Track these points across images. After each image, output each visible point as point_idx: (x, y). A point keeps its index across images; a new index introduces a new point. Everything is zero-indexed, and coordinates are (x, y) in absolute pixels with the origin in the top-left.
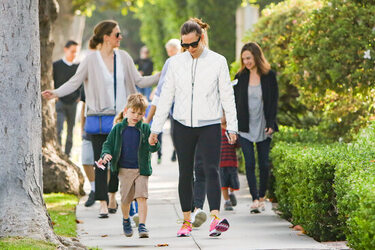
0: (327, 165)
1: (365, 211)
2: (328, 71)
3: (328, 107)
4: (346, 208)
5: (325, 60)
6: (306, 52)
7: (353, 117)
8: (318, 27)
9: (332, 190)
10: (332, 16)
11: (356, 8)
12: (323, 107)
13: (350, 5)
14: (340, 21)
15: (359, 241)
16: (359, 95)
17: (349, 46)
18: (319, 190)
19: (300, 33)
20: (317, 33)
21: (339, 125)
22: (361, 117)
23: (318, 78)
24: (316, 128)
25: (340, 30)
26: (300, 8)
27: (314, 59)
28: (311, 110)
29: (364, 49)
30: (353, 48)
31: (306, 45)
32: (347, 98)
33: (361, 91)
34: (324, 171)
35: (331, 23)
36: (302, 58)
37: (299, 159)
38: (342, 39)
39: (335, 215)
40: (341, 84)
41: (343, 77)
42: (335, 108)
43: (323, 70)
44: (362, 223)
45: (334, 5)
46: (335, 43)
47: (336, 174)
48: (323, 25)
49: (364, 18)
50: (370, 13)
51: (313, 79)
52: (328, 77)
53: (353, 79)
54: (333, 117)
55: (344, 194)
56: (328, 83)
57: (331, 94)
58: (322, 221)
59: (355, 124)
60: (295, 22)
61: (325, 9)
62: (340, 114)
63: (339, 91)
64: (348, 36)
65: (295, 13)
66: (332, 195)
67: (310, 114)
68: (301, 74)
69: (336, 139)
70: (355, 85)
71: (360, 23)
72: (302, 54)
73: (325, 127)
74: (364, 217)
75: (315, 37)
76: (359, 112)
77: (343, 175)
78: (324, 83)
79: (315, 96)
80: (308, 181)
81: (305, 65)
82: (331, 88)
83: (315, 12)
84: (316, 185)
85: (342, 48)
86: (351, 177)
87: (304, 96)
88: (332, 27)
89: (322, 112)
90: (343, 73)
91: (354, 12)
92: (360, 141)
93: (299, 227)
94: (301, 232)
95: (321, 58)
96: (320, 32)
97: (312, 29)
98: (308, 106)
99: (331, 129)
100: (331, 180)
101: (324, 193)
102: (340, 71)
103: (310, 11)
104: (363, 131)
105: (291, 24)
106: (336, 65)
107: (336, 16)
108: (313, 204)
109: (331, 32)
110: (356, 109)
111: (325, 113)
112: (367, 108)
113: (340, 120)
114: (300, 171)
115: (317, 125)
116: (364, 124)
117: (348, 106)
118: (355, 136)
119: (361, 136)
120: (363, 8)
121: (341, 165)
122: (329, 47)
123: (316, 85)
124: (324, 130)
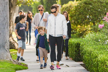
0: (78, 43)
1: (88, 55)
2: (78, 21)
3: (78, 29)
4: (83, 54)
5: (77, 18)
6: (73, 16)
7: (84, 32)
8: (76, 10)
9: (79, 49)
10: (79, 7)
11: (85, 5)
12: (77, 29)
13: (84, 5)
14: (81, 8)
15: (86, 62)
16: (86, 26)
17: (83, 14)
18: (76, 49)
19: (72, 11)
20: (76, 11)
21: (81, 34)
22: (86, 32)
23: (76, 22)
24: (75, 34)
25: (81, 11)
26: (72, 5)
27: (75, 17)
28: (74, 30)
29: (87, 15)
30: (84, 15)
31: (73, 14)
32: (83, 27)
33: (86, 25)
34: (77, 45)
35: (79, 9)
36: (72, 17)
37: (71, 42)
38: (82, 13)
39: (80, 55)
40: (81, 23)
41: (82, 22)
42: (80, 29)
43: (77, 20)
44: (87, 57)
45: (80, 5)
46: (80, 14)
47: (80, 46)
48: (77, 9)
49: (87, 8)
50: (89, 7)
51: (75, 22)
52: (78, 22)
53: (84, 22)
54: (79, 32)
55: (82, 50)
56: (79, 23)
57: (79, 26)
58: (77, 57)
59: (85, 33)
60: (70, 9)
61: (78, 6)
62: (81, 31)
63: (81, 25)
64: (83, 12)
65: (70, 6)
66: (79, 50)
67: (74, 31)
68: (72, 21)
69: (80, 37)
70: (85, 24)
71: (86, 9)
72: (72, 16)
73: (77, 34)
74: (87, 56)
75: (75, 12)
76: (86, 31)
77: (82, 46)
78: (77, 23)
79: (75, 27)
80: (74, 47)
81: (73, 19)
82: (79, 25)
83: (75, 6)
84: (75, 48)
85: (82, 15)
86: (84, 46)
87: (72, 27)
88: (79, 10)
89: (76, 30)
90: (82, 21)
91: (85, 6)
92: (86, 38)
93: (71, 58)
94: (71, 59)
95: (77, 17)
96: (77, 11)
97: (75, 10)
98: (73, 29)
99: (79, 34)
100: (79, 47)
101: (77, 50)
102: (81, 20)
103: (74, 6)
104: (87, 35)
105: (69, 9)
106: (80, 19)
107: (80, 7)
108: (75, 53)
109: (79, 11)
110: (85, 30)
111: (78, 31)
112: (88, 30)
113: (81, 32)
114: (72, 45)
115: (75, 33)
116: (87, 33)
117: (83, 29)
118: (85, 36)
119: (86, 36)
120: (87, 5)
121: (82, 43)
122: (79, 15)
123: (75, 24)
124: (77, 35)
